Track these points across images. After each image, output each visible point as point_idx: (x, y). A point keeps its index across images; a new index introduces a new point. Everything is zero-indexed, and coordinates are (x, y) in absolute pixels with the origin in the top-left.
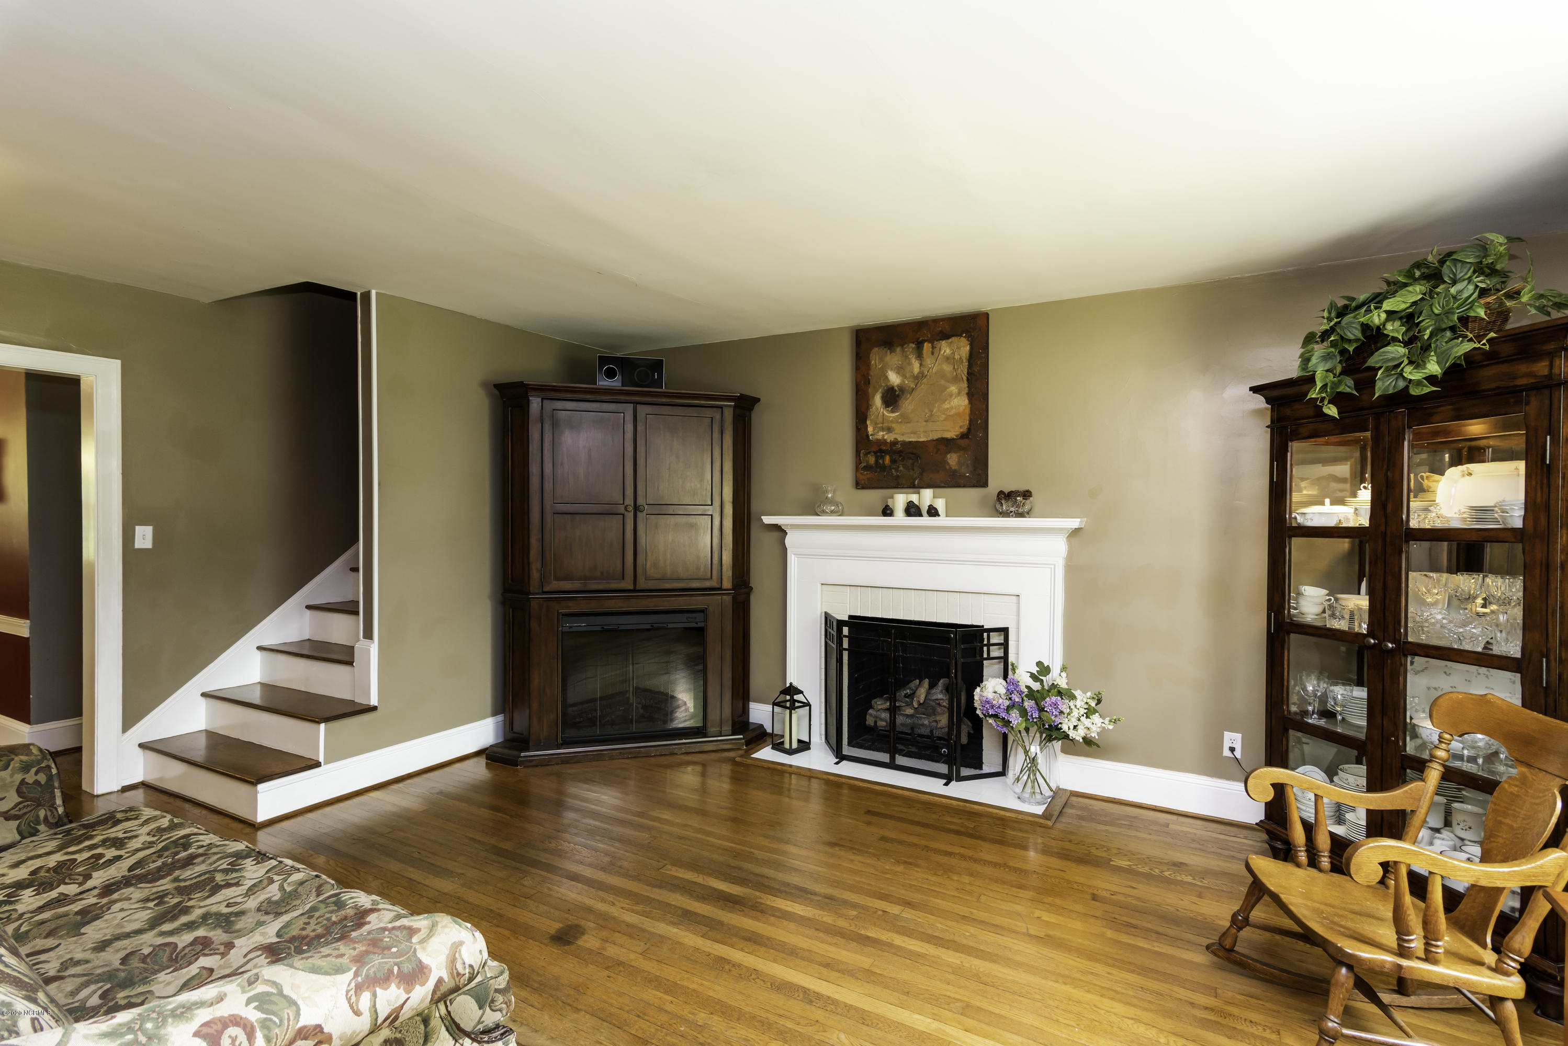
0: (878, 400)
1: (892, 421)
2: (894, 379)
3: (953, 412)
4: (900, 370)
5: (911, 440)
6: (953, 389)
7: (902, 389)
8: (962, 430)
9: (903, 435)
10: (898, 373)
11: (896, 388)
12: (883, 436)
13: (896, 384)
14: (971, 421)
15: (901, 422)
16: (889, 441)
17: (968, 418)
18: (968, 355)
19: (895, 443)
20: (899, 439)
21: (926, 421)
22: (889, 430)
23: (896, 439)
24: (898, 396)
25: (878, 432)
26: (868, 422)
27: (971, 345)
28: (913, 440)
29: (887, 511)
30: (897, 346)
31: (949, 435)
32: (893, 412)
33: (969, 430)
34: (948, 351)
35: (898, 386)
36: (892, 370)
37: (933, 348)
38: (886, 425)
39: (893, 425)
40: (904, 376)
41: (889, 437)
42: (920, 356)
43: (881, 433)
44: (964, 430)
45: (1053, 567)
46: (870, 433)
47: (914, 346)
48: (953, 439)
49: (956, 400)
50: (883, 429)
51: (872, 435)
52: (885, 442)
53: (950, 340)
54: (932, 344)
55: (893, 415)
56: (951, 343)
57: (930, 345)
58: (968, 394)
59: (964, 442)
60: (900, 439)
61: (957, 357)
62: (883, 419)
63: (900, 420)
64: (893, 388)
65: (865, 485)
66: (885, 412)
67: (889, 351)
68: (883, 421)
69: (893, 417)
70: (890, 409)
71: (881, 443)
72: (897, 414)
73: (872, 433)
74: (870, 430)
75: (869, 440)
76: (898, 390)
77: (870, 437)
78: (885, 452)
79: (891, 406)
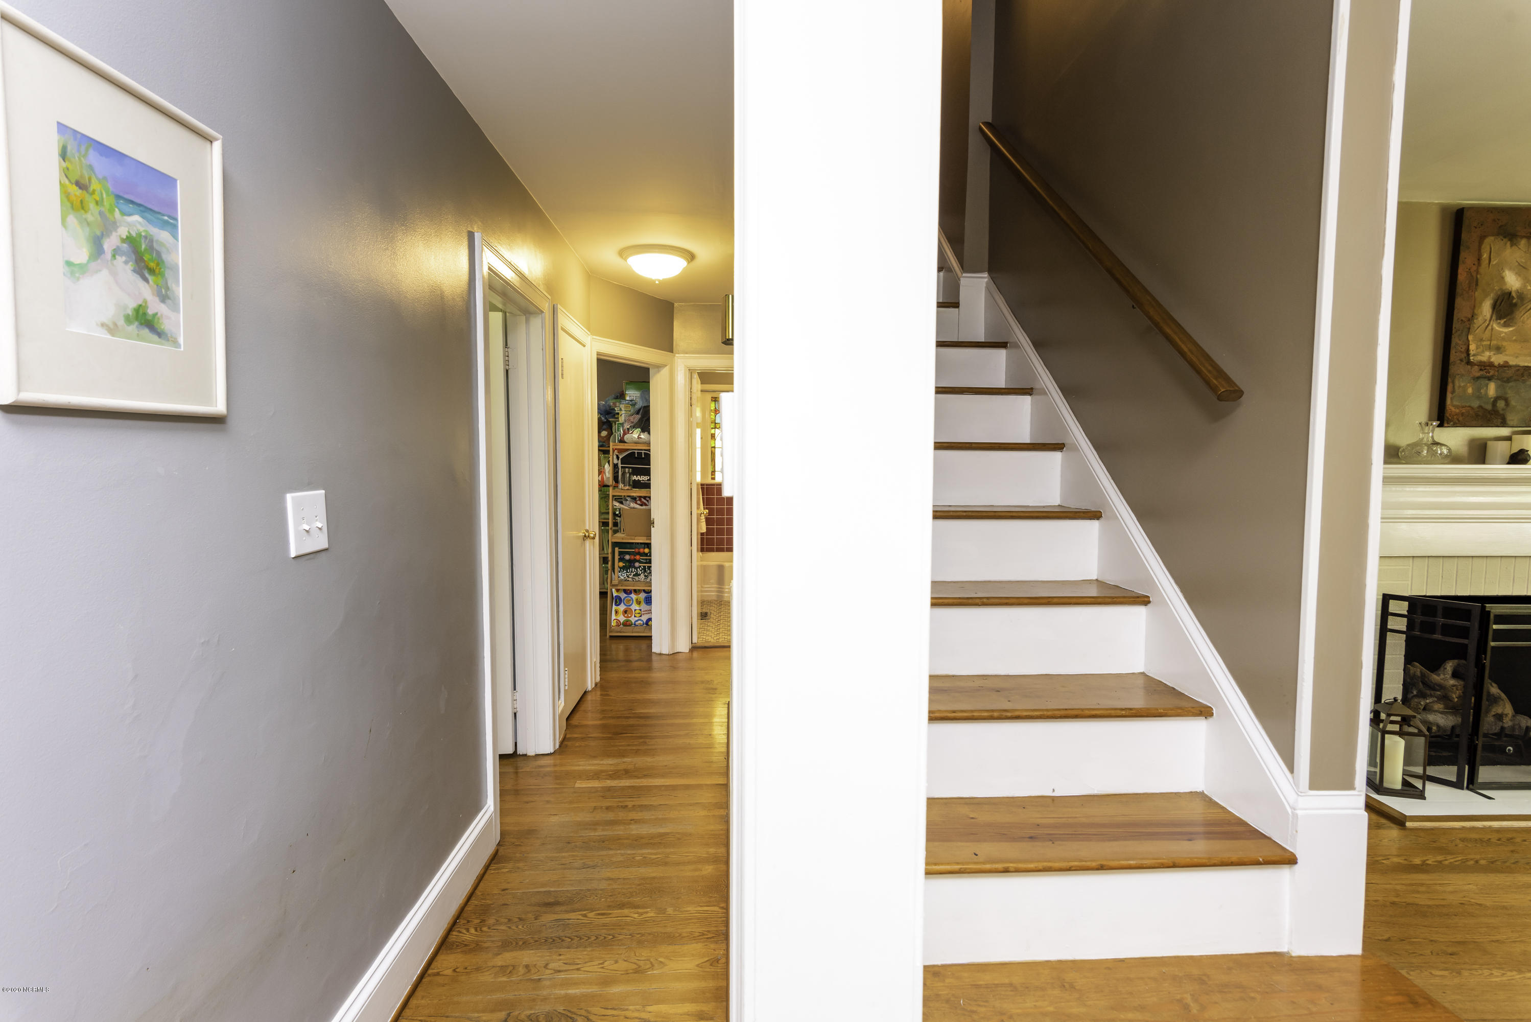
0: (1486, 309)
1: (1503, 339)
2: (1512, 281)
4: (1521, 270)
7: (1521, 296)
9: (1517, 357)
10: (1518, 274)
11: (1514, 294)
12: (1490, 357)
13: (1514, 289)
15: (1515, 341)
16: (1496, 364)
19: (1506, 366)
20: (1511, 363)
22: (1499, 349)
23: (1506, 362)
24: (1515, 305)
25: (1483, 352)
26: (1470, 337)
29: (1520, 458)
30: (1524, 238)
32: (1506, 325)
35: (1517, 291)
36: (1510, 269)
38: (1494, 342)
39: (1505, 344)
40: (1526, 279)
41: (1498, 359)
43: (1487, 354)
46: (1472, 352)
50: (1489, 348)
51: (1474, 355)
52: (1491, 365)
55: (1506, 330)
60: (1513, 362)
62: (1491, 335)
63: (1514, 338)
64: (1510, 293)
65: (1457, 422)
66: (1495, 326)
67: (1509, 244)
68: (1491, 337)
69: (1505, 333)
70: (1502, 322)
71: (1486, 366)
72: (1511, 329)
73: (1474, 352)
74: (1472, 347)
75: (1469, 363)
76: (1515, 297)
77: (1471, 358)
78: (1490, 379)
79: (1503, 318)
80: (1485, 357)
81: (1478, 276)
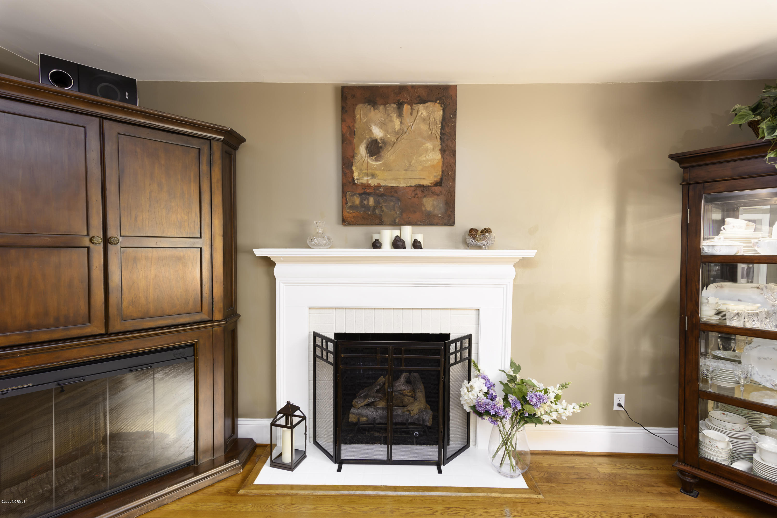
0: (362, 150)
1: (375, 169)
2: (377, 132)
3: (428, 164)
4: (382, 125)
5: (392, 185)
6: (429, 145)
7: (385, 142)
8: (436, 179)
9: (385, 180)
10: (381, 128)
11: (379, 141)
12: (368, 180)
13: (379, 137)
14: (443, 172)
15: (384, 170)
16: (372, 185)
17: (440, 170)
18: (441, 119)
19: (378, 187)
20: (382, 184)
21: (406, 170)
22: (373, 176)
23: (379, 184)
24: (381, 147)
25: (363, 177)
26: (354, 168)
27: (444, 110)
28: (395, 185)
29: (376, 245)
30: (380, 105)
31: (425, 183)
32: (376, 160)
33: (441, 179)
34: (424, 114)
35: (381, 139)
36: (375, 125)
37: (412, 109)
38: (370, 171)
39: (377, 172)
40: (386, 131)
41: (373, 182)
42: (400, 115)
43: (366, 178)
44: (438, 179)
45: (505, 286)
46: (355, 178)
47: (395, 106)
48: (429, 186)
49: (431, 155)
50: (367, 175)
51: (357, 179)
52: (369, 186)
53: (426, 104)
54: (411, 106)
55: (377, 163)
56: (427, 107)
57: (409, 107)
58: (441, 150)
59: (438, 189)
60: (383, 184)
61: (432, 119)
62: (367, 166)
63: (383, 168)
64: (376, 140)
65: (351, 222)
66: (369, 160)
67: (372, 109)
68: (368, 168)
69: (376, 165)
70: (374, 158)
71: (365, 186)
72: (380, 163)
73: (357, 177)
74: (356, 175)
75: (354, 184)
76: (380, 142)
77: (356, 181)
78: (369, 194)
79: (374, 156)
80: (365, 180)
81: (355, 129)
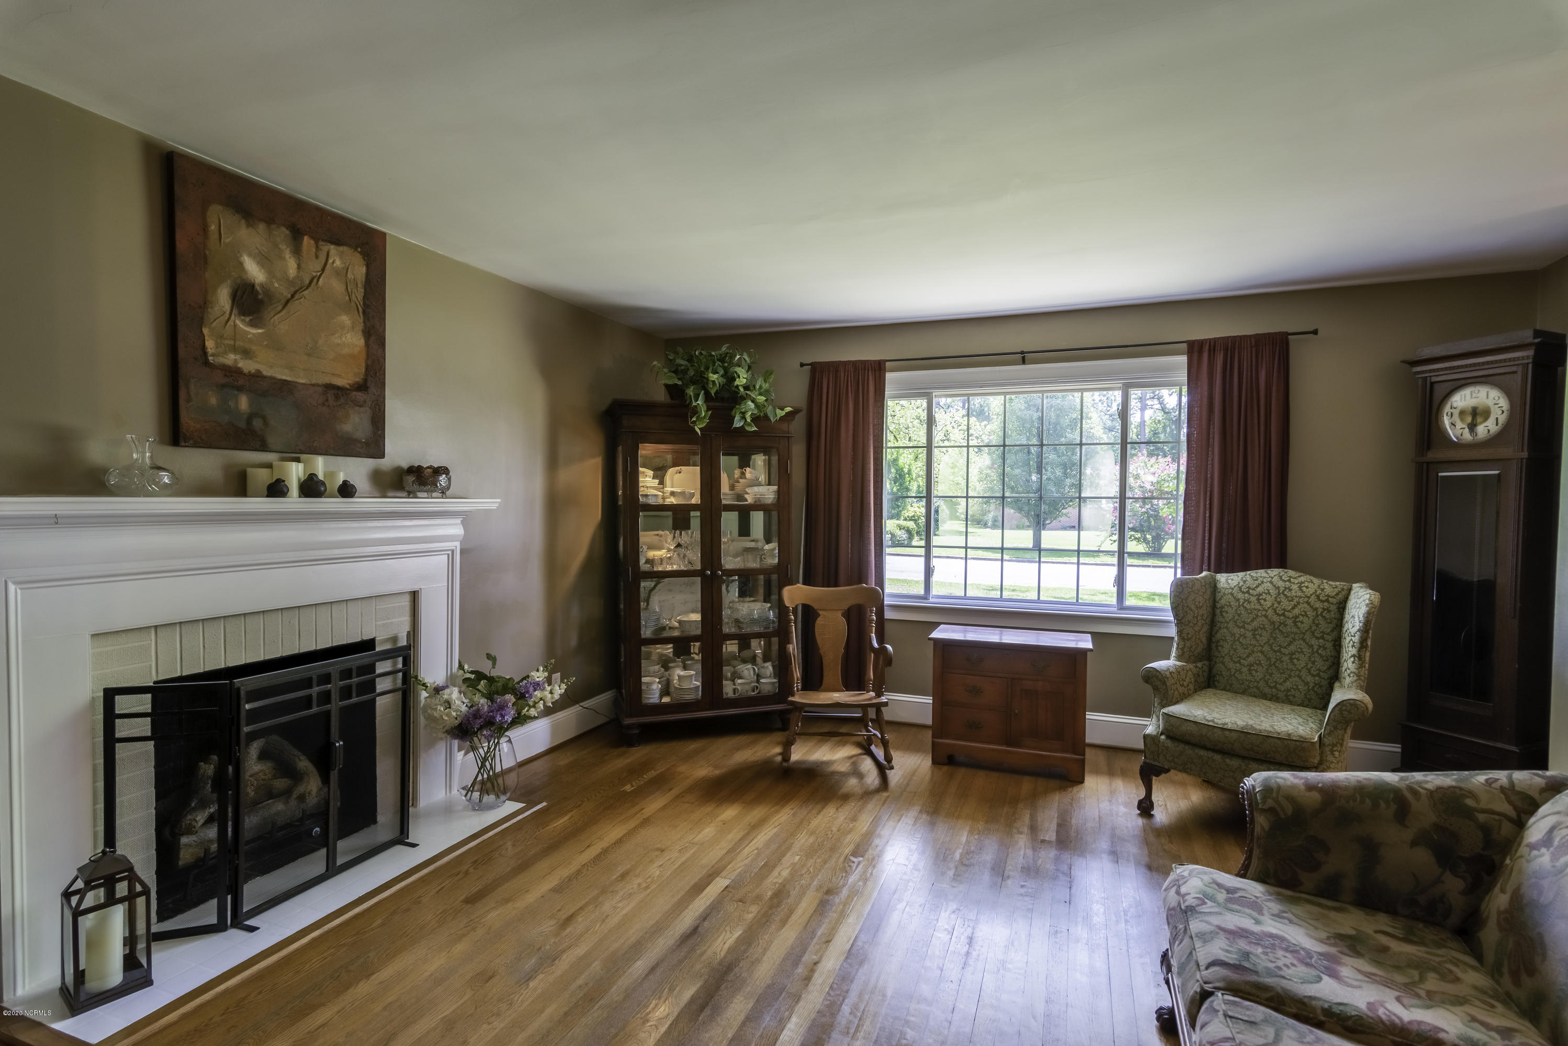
0: (223, 297)
1: (251, 341)
2: (254, 271)
3: (346, 351)
4: (264, 260)
5: (284, 378)
6: (345, 319)
7: (268, 294)
8: (357, 380)
9: (271, 367)
10: (261, 264)
11: (258, 288)
12: (235, 360)
13: (257, 281)
14: (367, 368)
15: (267, 346)
16: (246, 371)
17: (364, 365)
18: (364, 280)
19: (258, 375)
20: (265, 373)
21: (309, 355)
22: (247, 353)
23: (258, 371)
24: (262, 302)
25: (225, 352)
26: (206, 331)
27: (368, 266)
28: (288, 379)
29: (277, 489)
30: (261, 220)
31: (339, 382)
32: (252, 324)
33: (365, 381)
34: (338, 263)
35: (262, 285)
36: (249, 255)
37: (317, 248)
38: (239, 343)
39: (254, 348)
40: (271, 273)
41: (247, 366)
42: (297, 251)
43: (232, 356)
44: (358, 379)
45: (450, 552)
46: (210, 351)
47: (288, 232)
48: (347, 389)
49: (349, 335)
50: (234, 350)
51: (213, 355)
52: (238, 372)
53: (341, 248)
54: (317, 243)
55: (254, 331)
56: (342, 252)
57: (312, 242)
58: (364, 332)
59: (360, 396)
60: (267, 372)
61: (350, 275)
62: (235, 333)
63: (265, 343)
64: (253, 286)
65: (199, 440)
66: (238, 322)
67: (243, 222)
68: (235, 336)
69: (253, 334)
70: (248, 319)
71: (232, 372)
72: (260, 331)
73: (213, 351)
74: (210, 344)
75: (206, 363)
76: (260, 292)
77: (210, 358)
78: (240, 389)
79: (249, 315)
80: (230, 359)
81: (207, 252)
